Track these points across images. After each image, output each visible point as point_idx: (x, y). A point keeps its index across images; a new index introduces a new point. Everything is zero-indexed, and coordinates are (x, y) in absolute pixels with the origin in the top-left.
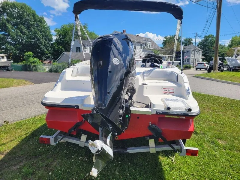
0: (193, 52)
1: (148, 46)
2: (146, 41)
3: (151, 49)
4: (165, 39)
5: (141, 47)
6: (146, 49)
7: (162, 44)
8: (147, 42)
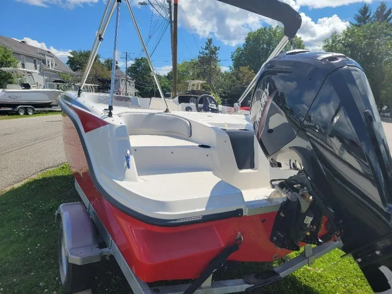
0: (124, 82)
1: (49, 65)
2: (44, 55)
3: (55, 72)
4: (72, 56)
5: (35, 66)
6: (46, 70)
7: (68, 63)
8: (47, 58)
